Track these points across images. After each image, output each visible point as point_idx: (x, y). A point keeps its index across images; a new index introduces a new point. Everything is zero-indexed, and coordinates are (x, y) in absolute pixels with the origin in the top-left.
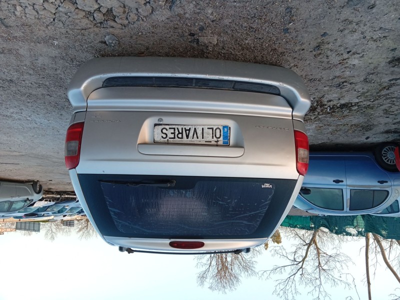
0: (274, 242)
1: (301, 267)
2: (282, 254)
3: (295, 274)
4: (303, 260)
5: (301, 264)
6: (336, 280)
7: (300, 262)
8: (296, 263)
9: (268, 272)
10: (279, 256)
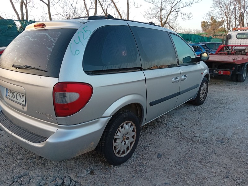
0: (207, 22)
1: (172, 8)
2: (185, 15)
3: (177, 3)
4: (171, 12)
5: (172, 10)
6: (152, 2)
7: (173, 11)
8: (176, 10)
9: (194, 2)
10: (186, 14)
